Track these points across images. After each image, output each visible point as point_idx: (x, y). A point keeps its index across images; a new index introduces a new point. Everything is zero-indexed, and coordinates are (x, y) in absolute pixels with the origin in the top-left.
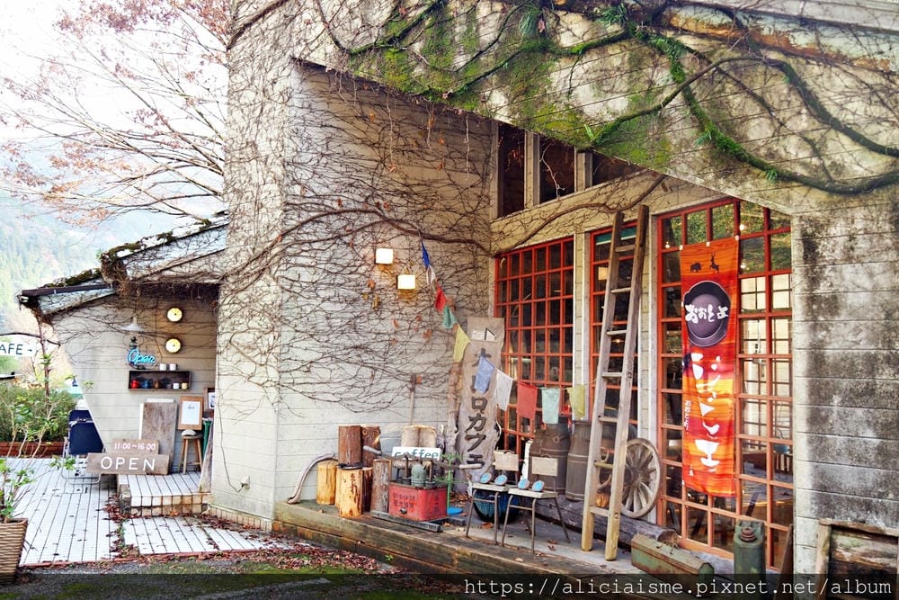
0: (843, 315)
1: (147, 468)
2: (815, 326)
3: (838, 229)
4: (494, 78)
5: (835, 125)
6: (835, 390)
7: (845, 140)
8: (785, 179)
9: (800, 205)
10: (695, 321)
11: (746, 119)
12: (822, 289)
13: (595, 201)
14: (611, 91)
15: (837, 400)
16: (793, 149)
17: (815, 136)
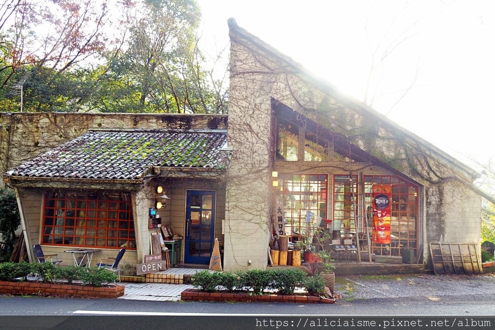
0: (431, 206)
1: (159, 268)
2: (427, 207)
3: (431, 190)
4: (360, 137)
5: (432, 170)
6: (430, 219)
7: (433, 173)
8: (422, 177)
9: (426, 184)
10: (379, 203)
11: (417, 165)
12: (428, 201)
13: (338, 166)
14: (391, 150)
15: (430, 221)
16: (425, 173)
17: (428, 171)
